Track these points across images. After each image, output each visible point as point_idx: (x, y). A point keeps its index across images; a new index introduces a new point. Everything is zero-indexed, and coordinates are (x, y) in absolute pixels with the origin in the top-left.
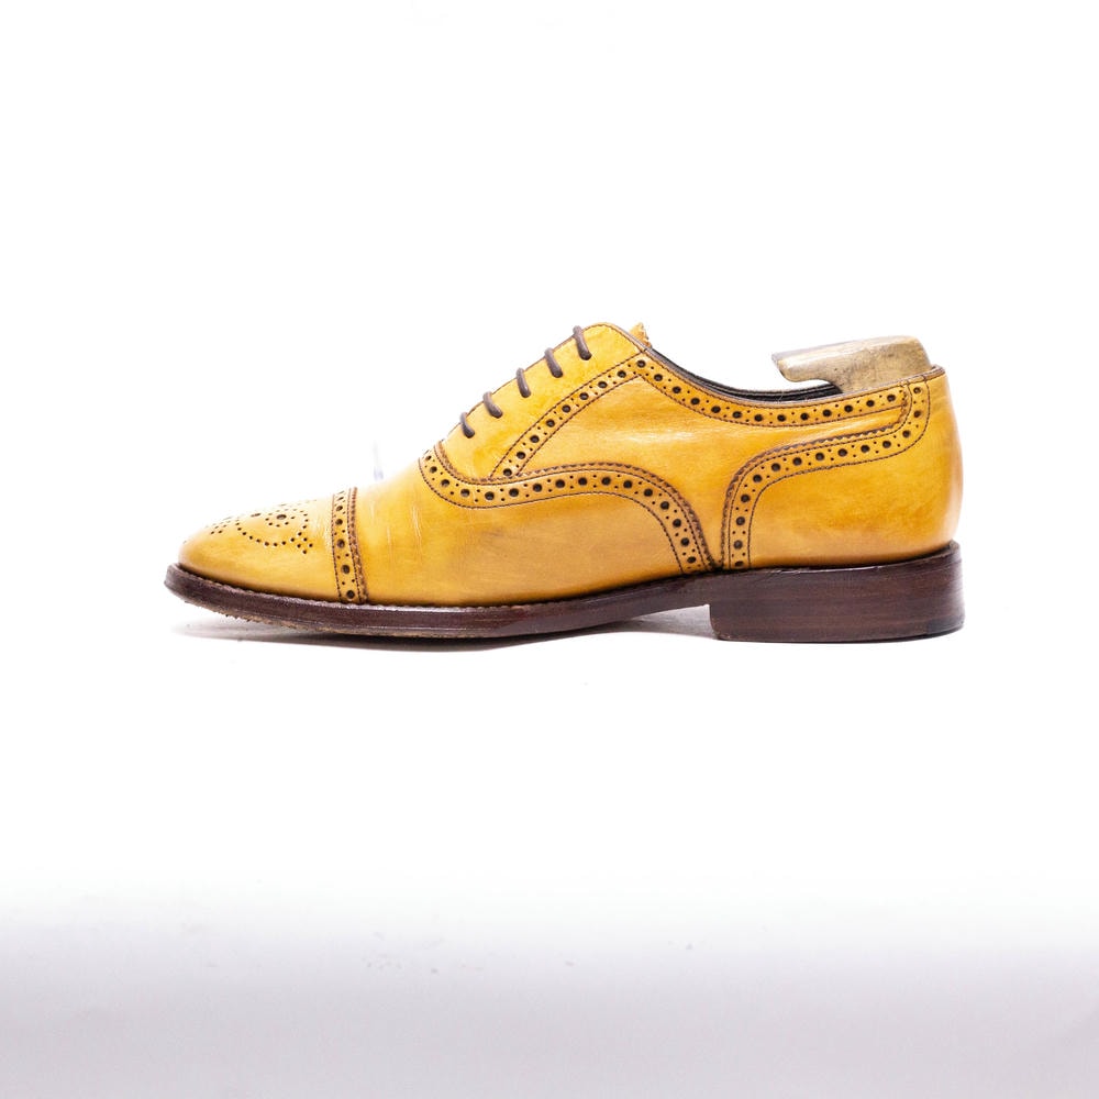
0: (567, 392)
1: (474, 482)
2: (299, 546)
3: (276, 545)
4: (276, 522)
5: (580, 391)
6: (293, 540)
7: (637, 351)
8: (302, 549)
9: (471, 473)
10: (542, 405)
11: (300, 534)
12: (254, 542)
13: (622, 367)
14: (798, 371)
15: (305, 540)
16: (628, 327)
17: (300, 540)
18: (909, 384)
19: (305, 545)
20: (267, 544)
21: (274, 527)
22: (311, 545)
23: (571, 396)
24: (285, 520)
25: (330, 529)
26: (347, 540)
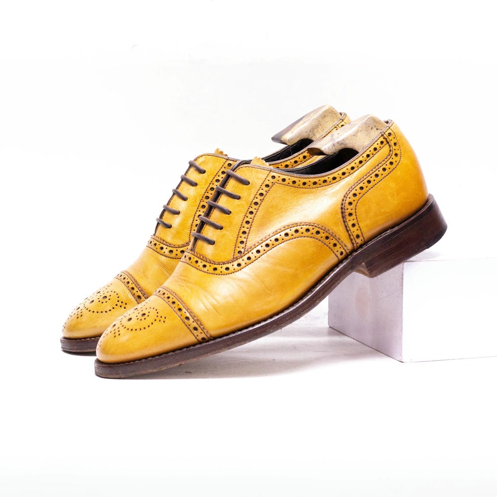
0: (204, 191)
1: (183, 246)
2: (121, 307)
3: (110, 310)
4: (104, 301)
5: (209, 188)
6: (116, 305)
7: (225, 160)
8: (123, 307)
9: (180, 243)
10: (196, 201)
11: (118, 301)
12: (100, 314)
13: (222, 170)
14: (292, 140)
15: (122, 303)
16: (213, 152)
17: (119, 304)
18: (338, 125)
19: (124, 305)
20: (106, 312)
21: (104, 303)
22: (126, 304)
23: (206, 191)
24: (108, 298)
25: (130, 294)
26: (141, 295)
